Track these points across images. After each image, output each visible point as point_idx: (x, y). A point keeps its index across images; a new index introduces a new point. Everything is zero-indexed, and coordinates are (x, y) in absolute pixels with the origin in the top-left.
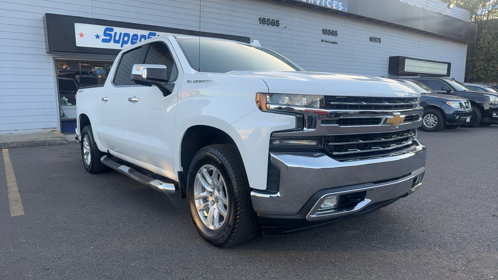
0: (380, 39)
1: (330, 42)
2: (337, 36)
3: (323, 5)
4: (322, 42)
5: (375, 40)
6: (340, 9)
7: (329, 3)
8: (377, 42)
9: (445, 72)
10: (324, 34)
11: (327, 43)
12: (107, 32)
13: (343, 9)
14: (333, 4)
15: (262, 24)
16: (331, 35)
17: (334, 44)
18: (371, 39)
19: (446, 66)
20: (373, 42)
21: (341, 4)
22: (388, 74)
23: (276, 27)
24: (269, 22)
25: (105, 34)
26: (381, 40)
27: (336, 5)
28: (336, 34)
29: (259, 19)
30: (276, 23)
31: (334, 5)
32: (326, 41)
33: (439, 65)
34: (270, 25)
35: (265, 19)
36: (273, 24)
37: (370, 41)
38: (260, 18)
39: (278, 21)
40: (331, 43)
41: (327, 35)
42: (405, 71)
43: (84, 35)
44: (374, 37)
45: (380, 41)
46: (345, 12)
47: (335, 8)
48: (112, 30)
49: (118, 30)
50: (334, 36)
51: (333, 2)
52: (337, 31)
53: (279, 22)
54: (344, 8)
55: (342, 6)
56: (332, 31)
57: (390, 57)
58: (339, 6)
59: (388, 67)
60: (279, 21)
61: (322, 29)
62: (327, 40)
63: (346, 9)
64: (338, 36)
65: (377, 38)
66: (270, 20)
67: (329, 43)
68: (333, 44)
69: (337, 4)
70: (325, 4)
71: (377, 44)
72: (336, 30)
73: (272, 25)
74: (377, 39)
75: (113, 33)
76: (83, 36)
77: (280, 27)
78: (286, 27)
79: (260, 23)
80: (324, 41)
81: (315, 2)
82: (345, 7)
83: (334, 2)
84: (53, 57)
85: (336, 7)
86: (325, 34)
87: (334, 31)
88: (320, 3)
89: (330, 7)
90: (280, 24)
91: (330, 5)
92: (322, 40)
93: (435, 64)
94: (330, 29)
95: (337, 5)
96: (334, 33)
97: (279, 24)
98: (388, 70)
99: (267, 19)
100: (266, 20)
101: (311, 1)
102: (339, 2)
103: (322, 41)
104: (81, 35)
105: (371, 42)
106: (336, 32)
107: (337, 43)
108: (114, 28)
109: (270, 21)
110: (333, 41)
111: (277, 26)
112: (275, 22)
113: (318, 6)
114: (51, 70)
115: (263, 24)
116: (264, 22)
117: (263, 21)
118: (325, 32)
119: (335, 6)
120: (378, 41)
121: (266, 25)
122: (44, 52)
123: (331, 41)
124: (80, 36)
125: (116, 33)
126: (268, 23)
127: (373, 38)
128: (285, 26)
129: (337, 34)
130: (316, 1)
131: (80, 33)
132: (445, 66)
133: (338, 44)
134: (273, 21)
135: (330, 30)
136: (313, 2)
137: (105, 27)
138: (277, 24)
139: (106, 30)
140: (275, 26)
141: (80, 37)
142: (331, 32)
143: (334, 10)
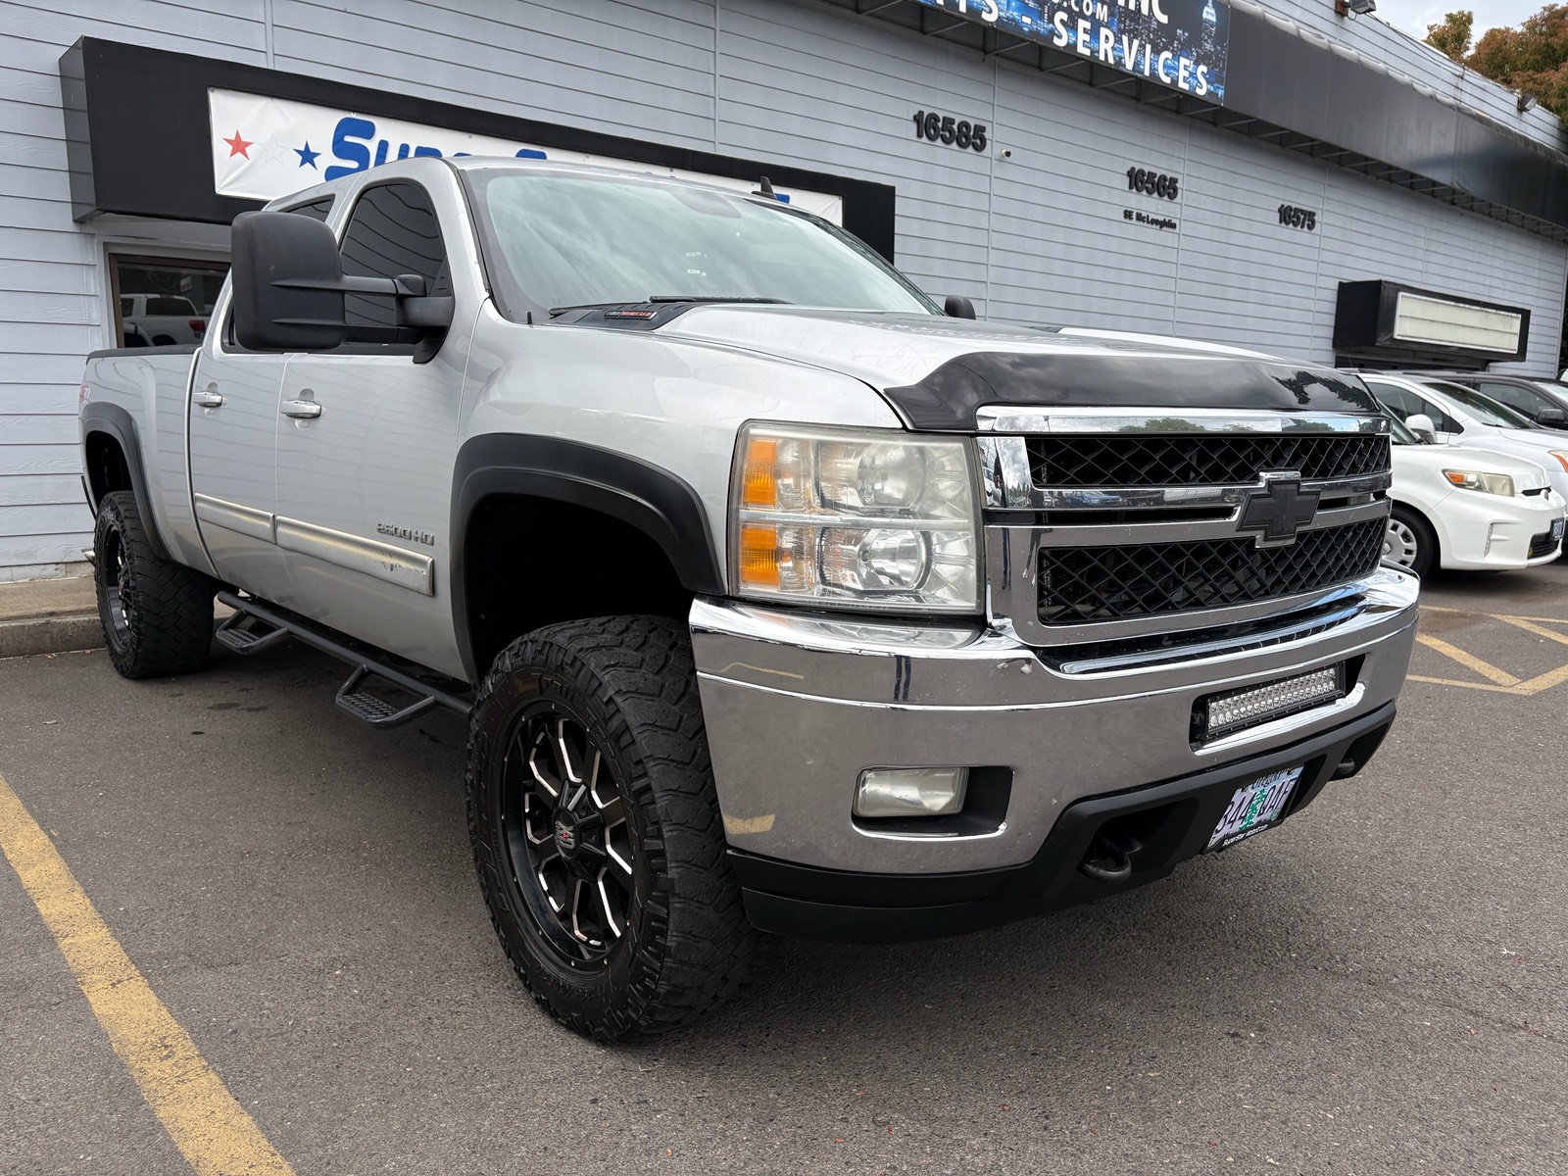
0: (1314, 214)
1: (1155, 222)
2: (1175, 200)
3: (1147, 73)
4: (1128, 221)
5: (1295, 219)
6: (1201, 92)
7: (1165, 66)
8: (1302, 227)
9: (1511, 345)
10: (1134, 190)
11: (1141, 223)
12: (348, 139)
13: (1209, 92)
14: (1178, 71)
15: (925, 139)
16: (1156, 195)
17: (1165, 228)
18: (1288, 216)
19: (1516, 323)
20: (1291, 226)
21: (1203, 72)
22: (1331, 348)
23: (974, 152)
24: (951, 131)
25: (340, 148)
26: (1315, 218)
27: (1187, 74)
28: (1172, 191)
29: (918, 119)
30: (971, 137)
31: (1183, 73)
32: (1140, 218)
33: (1494, 316)
34: (955, 143)
35: (936, 118)
36: (964, 140)
37: (1281, 222)
38: (921, 113)
39: (980, 129)
40: (1154, 226)
41: (1144, 192)
42: (1396, 336)
43: (249, 144)
44: (1294, 206)
45: (1313, 222)
46: (1215, 106)
47: (1183, 85)
48: (368, 131)
49: (392, 132)
50: (1166, 198)
51: (1179, 62)
52: (1176, 181)
53: (985, 134)
54: (1212, 89)
55: (1208, 83)
56: (1160, 177)
57: (1340, 283)
58: (1197, 78)
59: (1331, 320)
60: (983, 129)
61: (1129, 169)
62: (1144, 214)
63: (1221, 93)
64: (1178, 199)
65: (1302, 211)
66: (952, 121)
67: (1150, 225)
68: (1161, 227)
69: (1190, 69)
70: (1153, 69)
71: (1300, 234)
72: (1174, 176)
73: (960, 144)
74: (1302, 217)
75: (372, 146)
76: (247, 150)
77: (987, 151)
78: (1008, 154)
79: (919, 136)
80: (1134, 216)
81: (1119, 61)
82: (1216, 85)
83: (1184, 61)
84: (104, 244)
85: (1189, 83)
86: (1137, 190)
87: (1165, 180)
88: (1136, 64)
89: (1167, 80)
90: (988, 142)
91: (1167, 74)
92: (1125, 212)
93: (1484, 314)
94: (1153, 170)
95: (1191, 74)
96: (1165, 187)
97: (983, 140)
98: (1330, 333)
99: (944, 118)
100: (940, 125)
101: (1106, 55)
102: (1197, 64)
103: (1128, 215)
104: (239, 146)
105: (1283, 224)
106: (1174, 181)
107: (1173, 226)
108: (378, 122)
109: (955, 127)
110: (1161, 219)
111: (979, 148)
112: (972, 133)
113: (1127, 75)
114: (93, 299)
115: (930, 138)
116: (932, 132)
117: (928, 126)
118: (1138, 180)
119: (1185, 80)
120: (1307, 222)
121: (939, 142)
122: (64, 218)
123: (1156, 217)
124: (230, 148)
125: (383, 146)
126: (948, 135)
127: (1291, 210)
128: (1004, 151)
129: (1175, 190)
130: (1121, 55)
131: (233, 138)
132: (1515, 320)
133: (1177, 230)
134: (964, 130)
135: (1154, 175)
136: (1114, 58)
137: (340, 116)
138: (978, 142)
139: (343, 128)
140: (970, 149)
141: (233, 153)
142: (1156, 180)
143: (1182, 94)
